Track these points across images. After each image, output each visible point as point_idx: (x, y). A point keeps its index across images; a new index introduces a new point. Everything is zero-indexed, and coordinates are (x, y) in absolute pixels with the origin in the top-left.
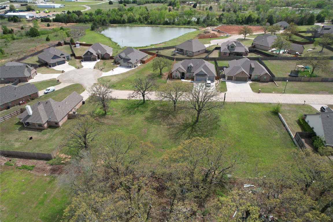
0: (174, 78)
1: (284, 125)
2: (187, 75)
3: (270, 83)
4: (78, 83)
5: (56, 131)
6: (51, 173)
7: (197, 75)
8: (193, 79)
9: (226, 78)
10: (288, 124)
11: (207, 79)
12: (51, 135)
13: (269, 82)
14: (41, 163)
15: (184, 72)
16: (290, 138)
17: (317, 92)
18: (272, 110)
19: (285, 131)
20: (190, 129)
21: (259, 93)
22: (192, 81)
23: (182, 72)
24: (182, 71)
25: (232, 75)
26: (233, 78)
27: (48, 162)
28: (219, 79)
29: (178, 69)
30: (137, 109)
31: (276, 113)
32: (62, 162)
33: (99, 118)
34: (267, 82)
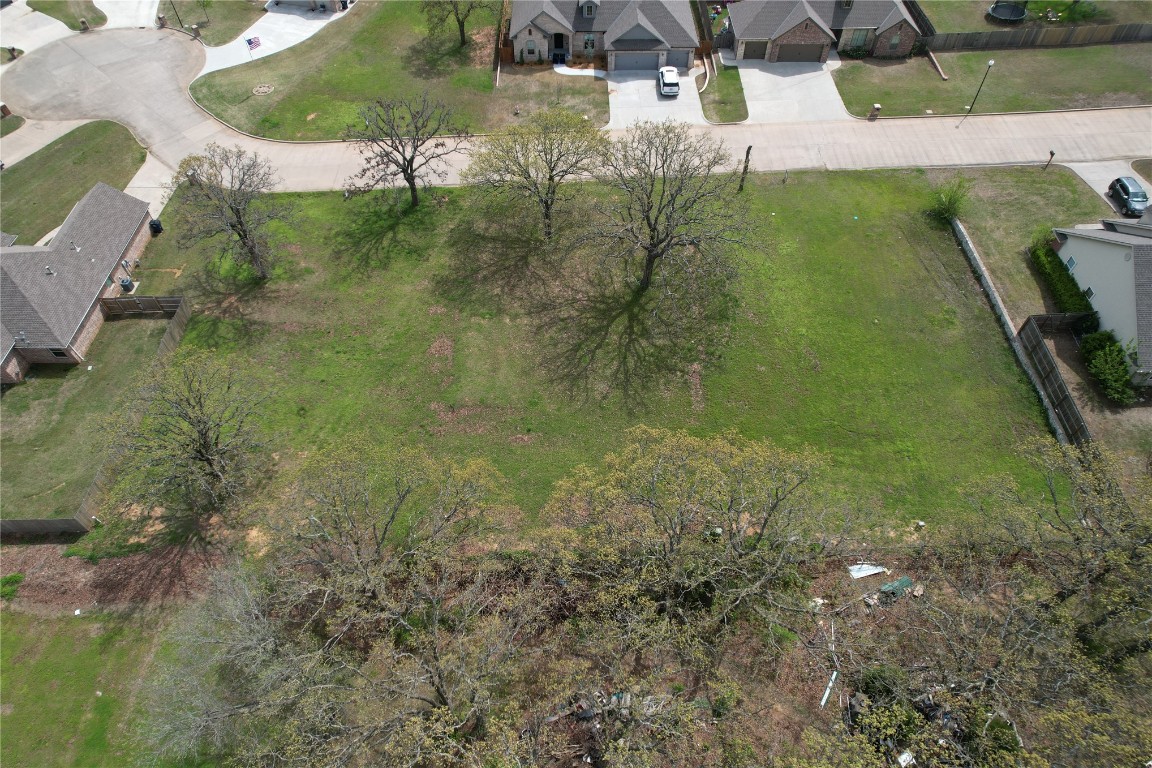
0: (522, 63)
1: (979, 278)
2: (576, 43)
3: (913, 62)
4: (104, 115)
5: (69, 386)
6: (99, 602)
7: (619, 43)
8: (601, 61)
9: (741, 50)
10: (992, 272)
11: (663, 58)
12: (50, 413)
13: (910, 57)
14: (44, 559)
15: (561, 30)
16: (1000, 338)
17: (1092, 100)
18: (928, 202)
19: (980, 301)
20: (620, 324)
21: (873, 118)
22: (601, 74)
23: (554, 31)
24: (553, 29)
25: (765, 39)
26: (768, 51)
27: (74, 548)
28: (709, 56)
29: (539, 22)
30: (394, 240)
31: (943, 218)
32: (133, 540)
33: (240, 300)
34: (901, 58)
